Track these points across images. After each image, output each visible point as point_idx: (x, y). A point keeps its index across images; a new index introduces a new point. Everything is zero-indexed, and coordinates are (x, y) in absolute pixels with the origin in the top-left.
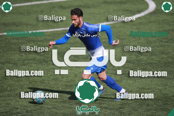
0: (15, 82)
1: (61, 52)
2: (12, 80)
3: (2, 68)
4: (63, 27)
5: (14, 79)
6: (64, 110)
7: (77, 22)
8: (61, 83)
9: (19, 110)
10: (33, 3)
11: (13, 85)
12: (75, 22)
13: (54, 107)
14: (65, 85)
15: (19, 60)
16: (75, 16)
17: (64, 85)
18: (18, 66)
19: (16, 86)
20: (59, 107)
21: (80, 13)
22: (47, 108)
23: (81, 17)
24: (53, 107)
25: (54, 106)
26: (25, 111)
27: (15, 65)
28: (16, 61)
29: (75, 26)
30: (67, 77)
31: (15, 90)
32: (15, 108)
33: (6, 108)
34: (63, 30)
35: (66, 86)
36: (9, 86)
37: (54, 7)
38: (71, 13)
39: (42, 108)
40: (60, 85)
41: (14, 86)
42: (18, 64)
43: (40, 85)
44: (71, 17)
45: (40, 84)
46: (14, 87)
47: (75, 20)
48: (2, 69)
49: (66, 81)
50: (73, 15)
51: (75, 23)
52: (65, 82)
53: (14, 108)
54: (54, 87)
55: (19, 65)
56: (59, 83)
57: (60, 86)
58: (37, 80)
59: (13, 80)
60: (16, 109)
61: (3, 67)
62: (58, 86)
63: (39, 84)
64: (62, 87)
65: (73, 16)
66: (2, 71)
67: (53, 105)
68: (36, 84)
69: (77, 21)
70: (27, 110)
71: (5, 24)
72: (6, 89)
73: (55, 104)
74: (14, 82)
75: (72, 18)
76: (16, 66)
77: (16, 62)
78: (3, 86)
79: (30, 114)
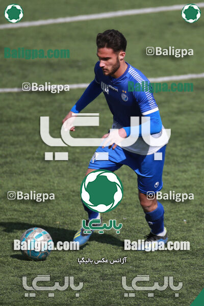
0: (73, 205)
1: (187, 134)
2: (68, 200)
3: (43, 170)
4: (192, 72)
5: (71, 197)
6: (192, 274)
7: (111, 64)
8: (185, 209)
9: (84, 273)
10: (120, 13)
11: (69, 213)
12: (106, 64)
13: (170, 266)
14: (197, 211)
15: (84, 151)
16: (107, 51)
17: (193, 214)
18: (81, 167)
19: (78, 215)
20: (180, 266)
21: (119, 44)
22: (152, 268)
23: (121, 53)
24: (166, 266)
25: (168, 264)
26: (98, 275)
27: (76, 164)
28: (78, 153)
29: (106, 74)
30: (200, 194)
31: (75, 225)
32: (75, 268)
33: (51, 268)
34: (192, 80)
35: (197, 215)
36: (60, 214)
37: (171, 24)
38: (98, 43)
39: (139, 267)
40: (184, 212)
41: (72, 216)
42: (82, 162)
43: (137, 212)
44: (98, 51)
45: (135, 210)
46: (72, 218)
47: (106, 59)
48: (44, 174)
49: (198, 203)
50: (103, 47)
51: (106, 67)
52: (196, 205)
53: (71, 268)
54: (170, 219)
55: (85, 163)
56: (180, 209)
57: (184, 214)
58: (127, 201)
59: (71, 200)
60: (76, 271)
61: (45, 168)
62: (178, 214)
63: (132, 209)
64: (188, 217)
65: (101, 50)
66: (42, 179)
67: (165, 261)
68: (124, 210)
69: (110, 61)
70: (103, 274)
71: (50, 65)
72: (51, 222)
73: (172, 259)
74: (71, 205)
75: (100, 55)
76: (77, 166)
77: (77, 155)
78: (45, 214)
79: (111, 282)
